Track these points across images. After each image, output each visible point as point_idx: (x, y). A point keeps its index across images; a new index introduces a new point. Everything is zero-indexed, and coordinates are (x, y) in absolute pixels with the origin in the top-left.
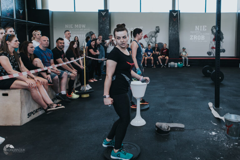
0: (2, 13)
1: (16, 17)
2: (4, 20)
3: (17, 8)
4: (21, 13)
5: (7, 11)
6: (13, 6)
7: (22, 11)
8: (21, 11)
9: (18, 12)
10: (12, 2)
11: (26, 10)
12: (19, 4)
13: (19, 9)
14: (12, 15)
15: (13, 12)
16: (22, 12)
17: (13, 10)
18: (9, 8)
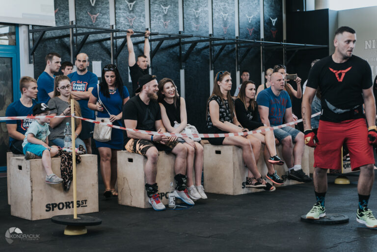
0: (241, 32)
1: (265, 35)
2: (243, 45)
3: (267, 16)
4: (274, 25)
5: (250, 24)
6: (259, 14)
7: (276, 19)
8: (274, 21)
9: (267, 24)
10: (259, 4)
11: (284, 16)
12: (271, 6)
13: (270, 16)
14: (257, 32)
15: (259, 26)
16: (276, 22)
17: (259, 22)
18: (253, 18)
